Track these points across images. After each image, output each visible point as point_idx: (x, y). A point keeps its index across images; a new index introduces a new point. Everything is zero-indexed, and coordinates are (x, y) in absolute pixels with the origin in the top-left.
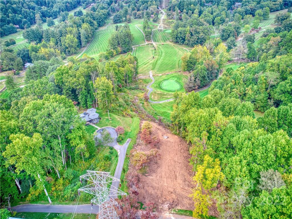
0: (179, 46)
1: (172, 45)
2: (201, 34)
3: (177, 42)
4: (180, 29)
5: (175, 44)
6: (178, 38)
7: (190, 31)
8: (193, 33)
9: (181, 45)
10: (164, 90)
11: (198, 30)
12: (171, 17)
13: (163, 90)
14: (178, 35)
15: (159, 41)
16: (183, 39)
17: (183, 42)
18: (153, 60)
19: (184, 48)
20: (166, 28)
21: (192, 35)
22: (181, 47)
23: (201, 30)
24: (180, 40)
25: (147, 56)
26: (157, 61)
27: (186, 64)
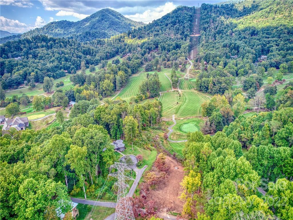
2: (223, 85)
3: (201, 90)
4: (204, 79)
5: (199, 92)
6: (202, 87)
7: (213, 81)
8: (216, 83)
10: (183, 132)
12: (197, 68)
14: (202, 84)
15: (185, 89)
16: (206, 88)
17: (206, 91)
18: (177, 106)
19: (207, 96)
20: (192, 77)
21: (214, 85)
22: (204, 95)
23: (223, 80)
24: (204, 89)
25: (172, 101)
26: (180, 107)
27: (206, 110)
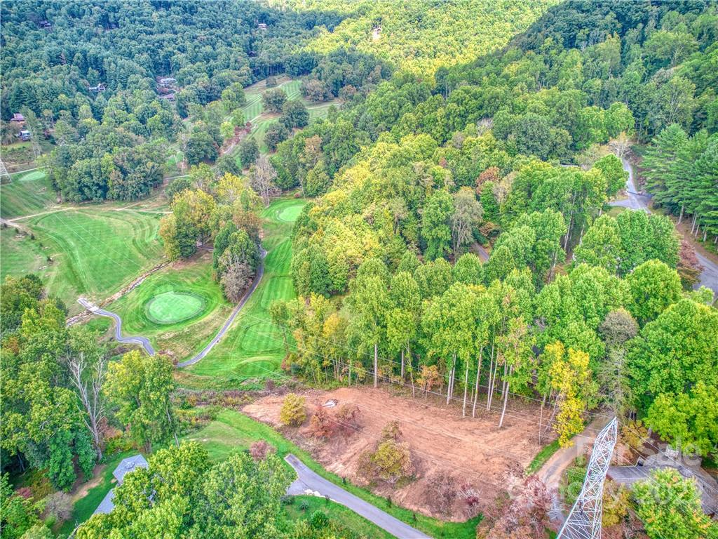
0: (96, 208)
1: (73, 211)
2: (150, 164)
3: (87, 200)
4: (80, 165)
5: (80, 206)
6: (86, 190)
7: (116, 164)
8: (127, 166)
9: (99, 203)
10: (171, 325)
11: (136, 157)
13: (167, 325)
14: (83, 180)
15: (19, 212)
16: (100, 187)
17: (104, 196)
18: (56, 268)
19: (118, 210)
20: (14, 170)
21: (124, 172)
23: (143, 153)
24: (94, 192)
26: (70, 266)
27: (177, 242)
